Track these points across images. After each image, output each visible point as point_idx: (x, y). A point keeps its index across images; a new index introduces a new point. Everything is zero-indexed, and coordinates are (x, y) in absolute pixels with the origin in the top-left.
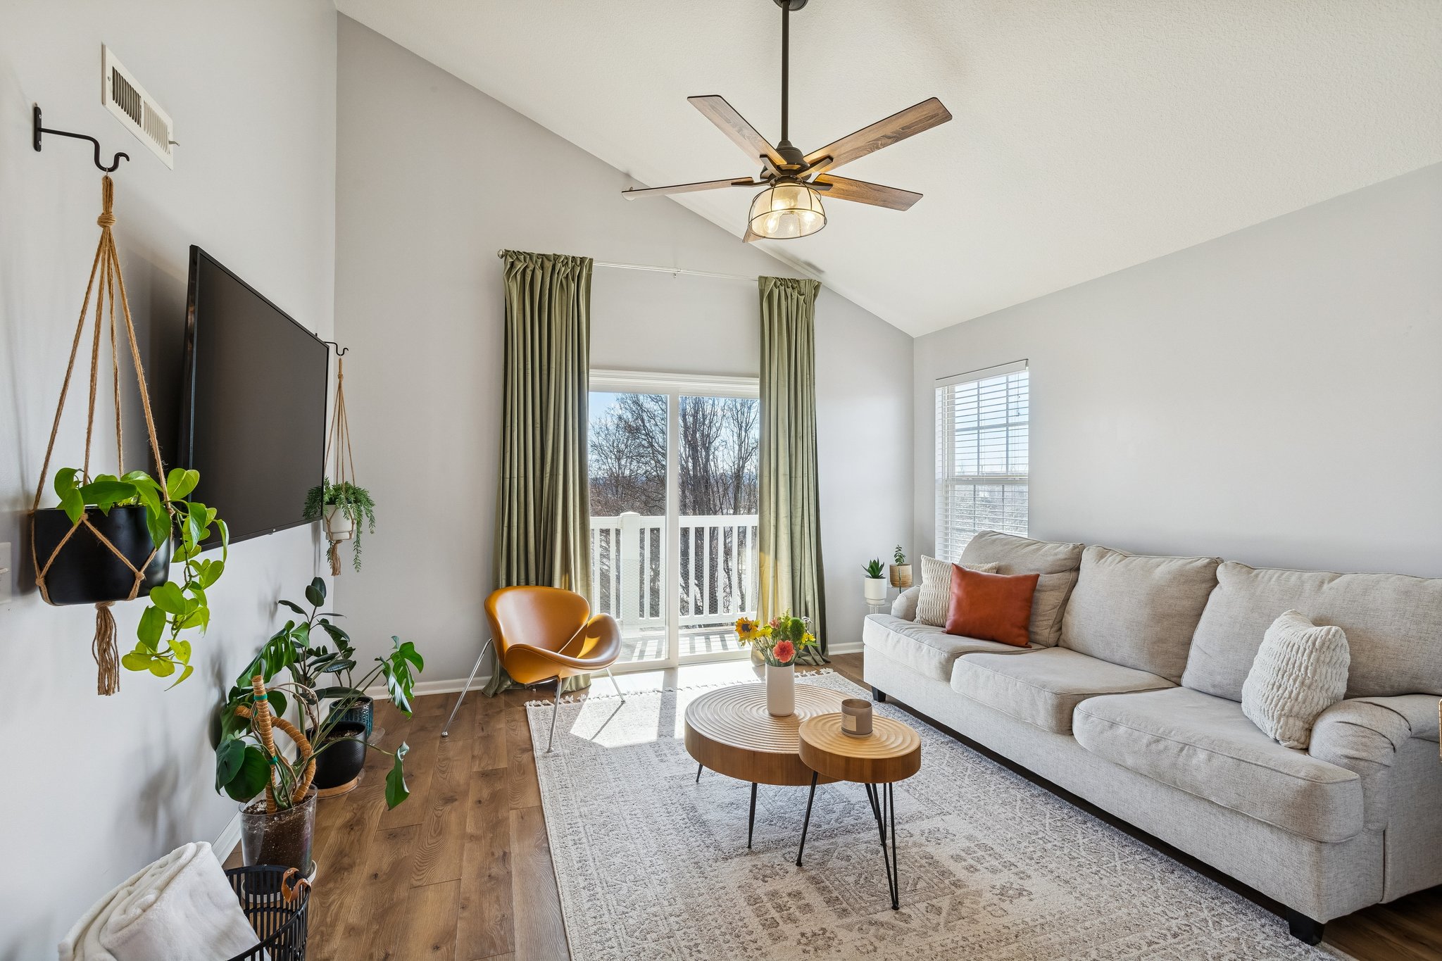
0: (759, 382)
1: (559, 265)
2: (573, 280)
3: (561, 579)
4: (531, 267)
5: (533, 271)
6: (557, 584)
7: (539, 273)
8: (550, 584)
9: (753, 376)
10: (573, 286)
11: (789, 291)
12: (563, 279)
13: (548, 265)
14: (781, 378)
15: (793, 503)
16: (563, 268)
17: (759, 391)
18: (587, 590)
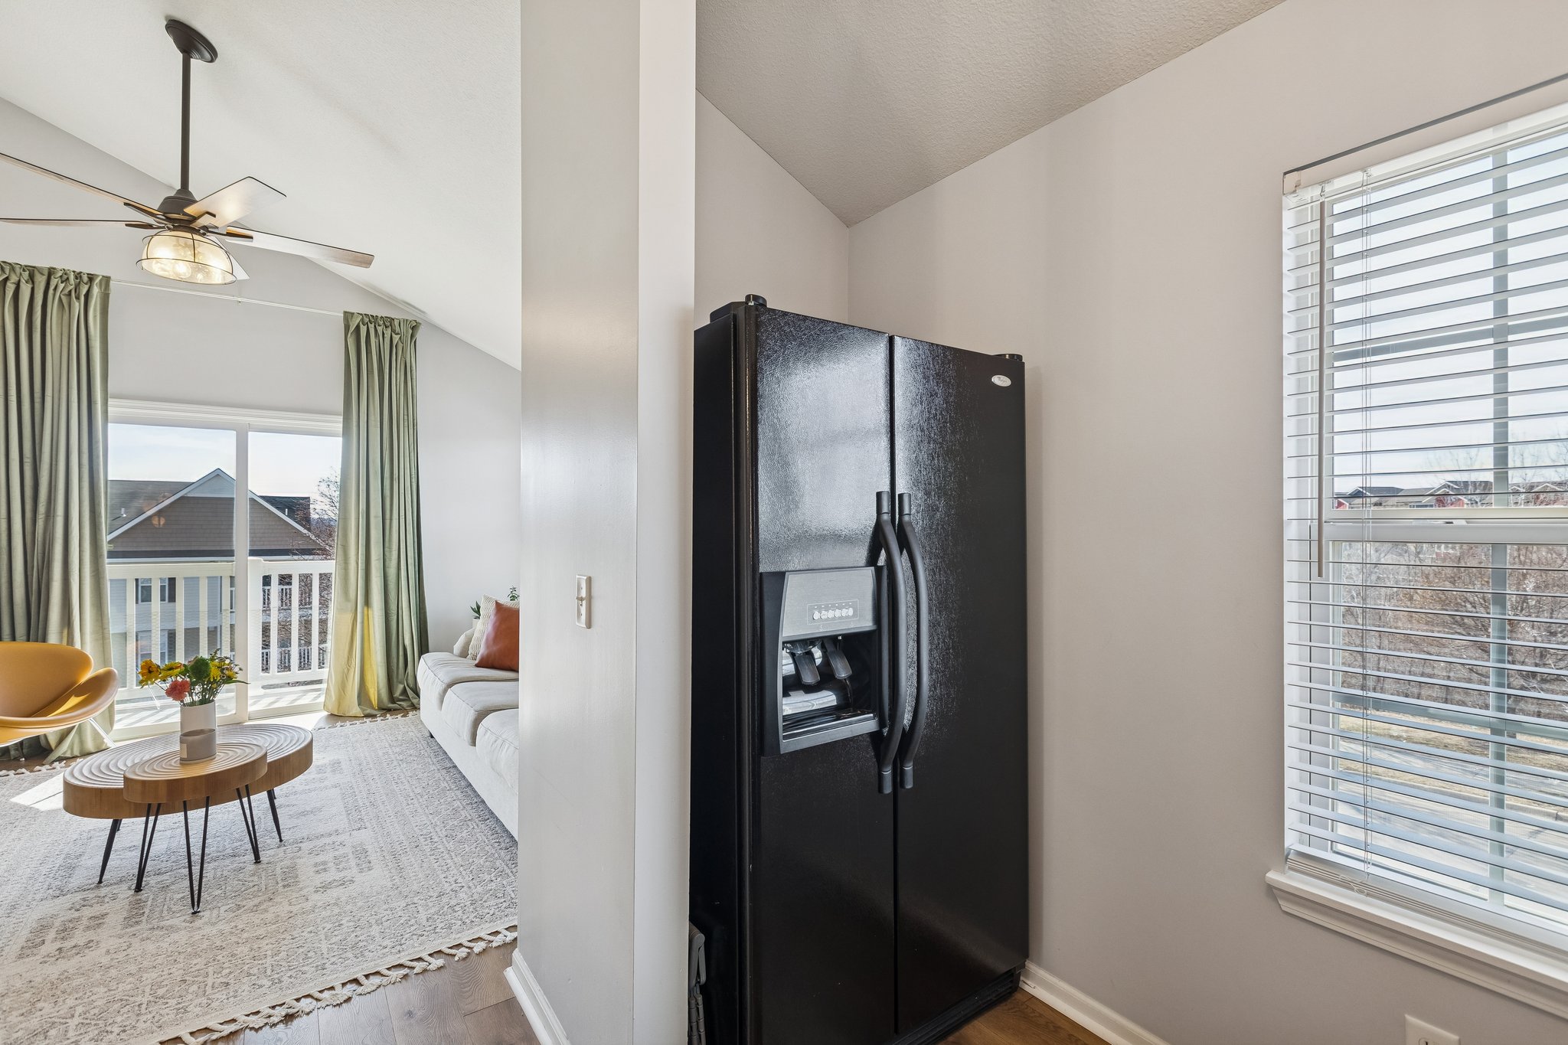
0: (342, 420)
1: (54, 282)
2: (78, 298)
3: (61, 633)
4: (14, 278)
5: (18, 285)
6: (53, 637)
7: (26, 290)
8: (44, 640)
9: (336, 414)
10: (78, 307)
11: (380, 329)
12: (62, 297)
13: (41, 282)
14: (372, 418)
15: (387, 545)
16: (63, 285)
17: (341, 430)
18: (103, 643)
